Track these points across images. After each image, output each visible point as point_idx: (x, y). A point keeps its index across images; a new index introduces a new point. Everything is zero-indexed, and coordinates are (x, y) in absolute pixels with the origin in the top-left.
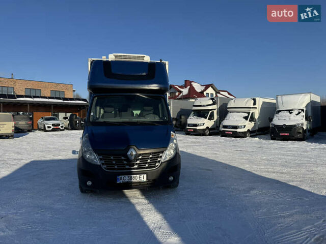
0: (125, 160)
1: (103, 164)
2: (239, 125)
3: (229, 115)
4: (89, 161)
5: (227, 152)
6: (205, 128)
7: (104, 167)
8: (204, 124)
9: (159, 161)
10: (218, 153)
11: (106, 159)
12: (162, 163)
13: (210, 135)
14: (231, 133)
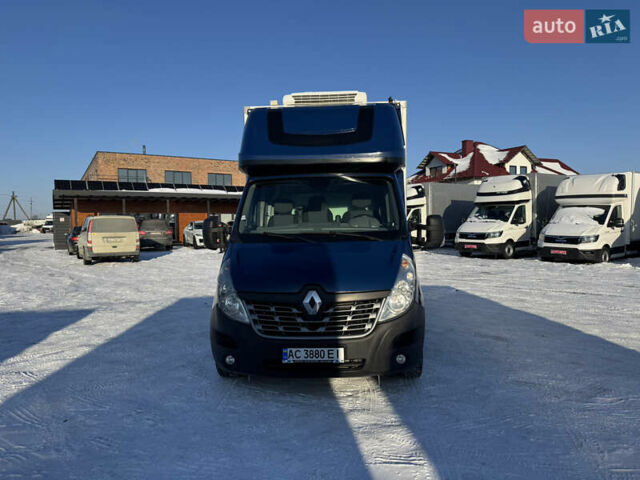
0: (299, 315)
1: (255, 321)
2: (583, 235)
3: (560, 212)
4: (229, 314)
5: (550, 297)
6: (504, 241)
7: (257, 328)
8: (501, 233)
9: (373, 320)
10: (528, 298)
11: (261, 312)
12: (378, 324)
13: (516, 256)
14: (565, 253)
